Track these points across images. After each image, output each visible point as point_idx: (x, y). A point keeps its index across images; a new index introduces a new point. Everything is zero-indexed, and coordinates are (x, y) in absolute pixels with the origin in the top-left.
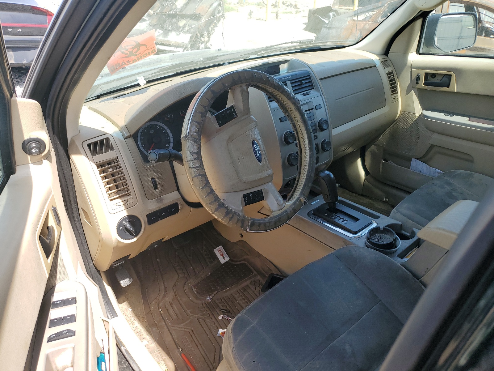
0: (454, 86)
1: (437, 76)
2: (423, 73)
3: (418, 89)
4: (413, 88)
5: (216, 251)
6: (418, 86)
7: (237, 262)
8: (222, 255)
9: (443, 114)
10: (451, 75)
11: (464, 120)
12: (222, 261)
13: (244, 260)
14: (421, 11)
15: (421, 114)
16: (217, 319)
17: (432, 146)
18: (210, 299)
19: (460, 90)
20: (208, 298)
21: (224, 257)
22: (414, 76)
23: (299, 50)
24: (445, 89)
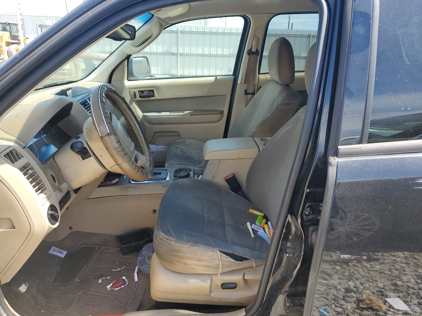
0: (157, 96)
1: (144, 92)
2: (137, 91)
3: (136, 101)
4: (134, 101)
5: (51, 252)
6: (136, 99)
7: (75, 250)
8: (59, 252)
9: (155, 113)
10: (153, 90)
11: (168, 113)
12: (63, 256)
13: (80, 246)
14: (128, 54)
15: (143, 115)
16: (98, 284)
17: (155, 132)
18: (78, 279)
19: (161, 98)
20: (76, 280)
21: (61, 253)
22: (132, 94)
23: (43, 87)
24: (152, 98)
